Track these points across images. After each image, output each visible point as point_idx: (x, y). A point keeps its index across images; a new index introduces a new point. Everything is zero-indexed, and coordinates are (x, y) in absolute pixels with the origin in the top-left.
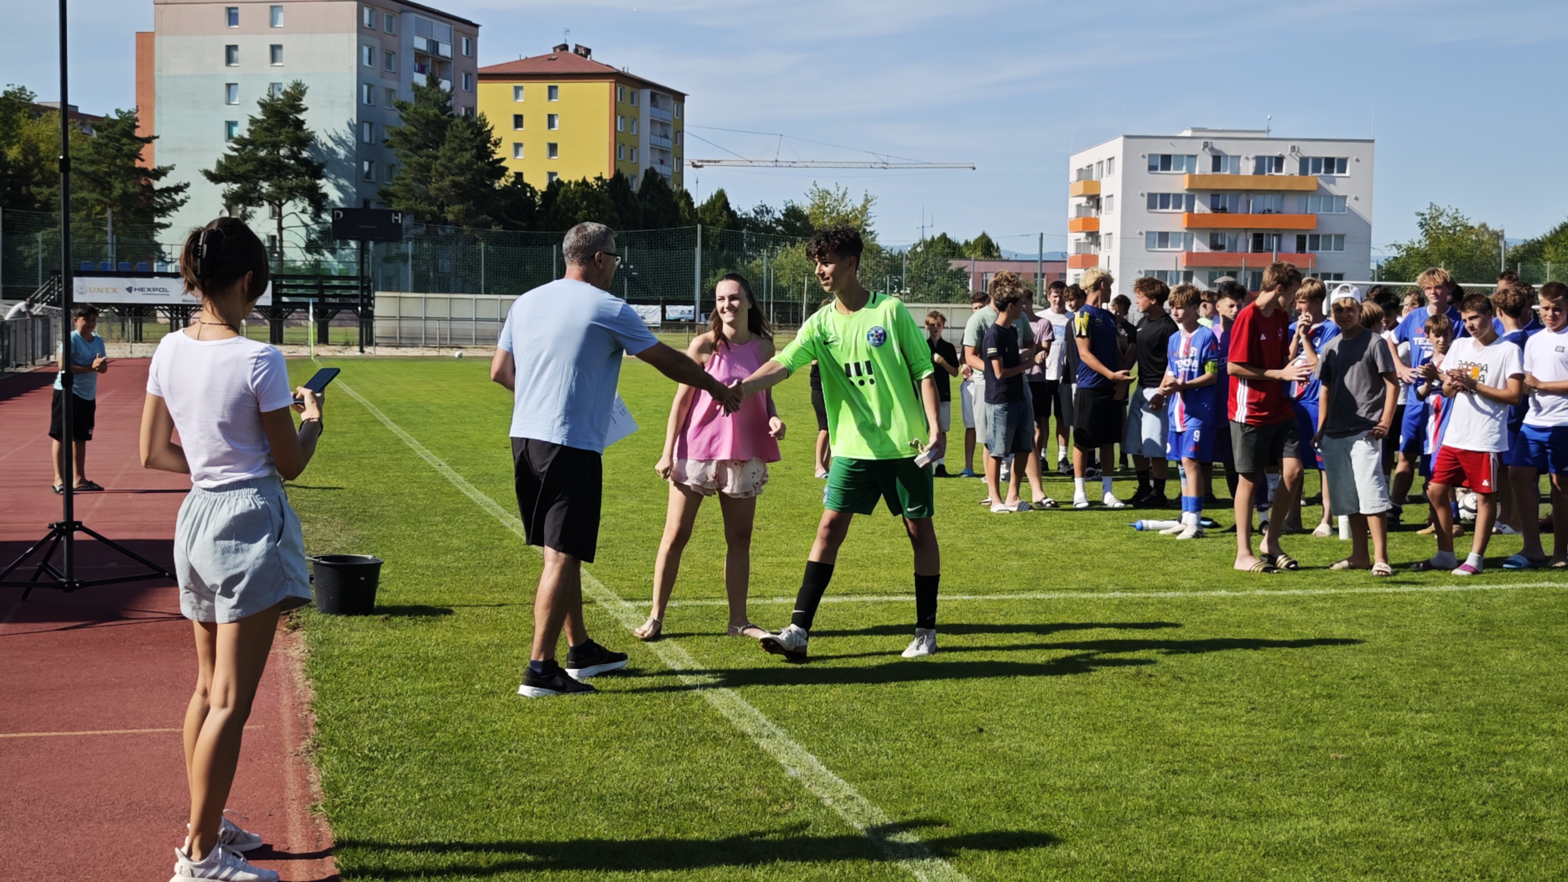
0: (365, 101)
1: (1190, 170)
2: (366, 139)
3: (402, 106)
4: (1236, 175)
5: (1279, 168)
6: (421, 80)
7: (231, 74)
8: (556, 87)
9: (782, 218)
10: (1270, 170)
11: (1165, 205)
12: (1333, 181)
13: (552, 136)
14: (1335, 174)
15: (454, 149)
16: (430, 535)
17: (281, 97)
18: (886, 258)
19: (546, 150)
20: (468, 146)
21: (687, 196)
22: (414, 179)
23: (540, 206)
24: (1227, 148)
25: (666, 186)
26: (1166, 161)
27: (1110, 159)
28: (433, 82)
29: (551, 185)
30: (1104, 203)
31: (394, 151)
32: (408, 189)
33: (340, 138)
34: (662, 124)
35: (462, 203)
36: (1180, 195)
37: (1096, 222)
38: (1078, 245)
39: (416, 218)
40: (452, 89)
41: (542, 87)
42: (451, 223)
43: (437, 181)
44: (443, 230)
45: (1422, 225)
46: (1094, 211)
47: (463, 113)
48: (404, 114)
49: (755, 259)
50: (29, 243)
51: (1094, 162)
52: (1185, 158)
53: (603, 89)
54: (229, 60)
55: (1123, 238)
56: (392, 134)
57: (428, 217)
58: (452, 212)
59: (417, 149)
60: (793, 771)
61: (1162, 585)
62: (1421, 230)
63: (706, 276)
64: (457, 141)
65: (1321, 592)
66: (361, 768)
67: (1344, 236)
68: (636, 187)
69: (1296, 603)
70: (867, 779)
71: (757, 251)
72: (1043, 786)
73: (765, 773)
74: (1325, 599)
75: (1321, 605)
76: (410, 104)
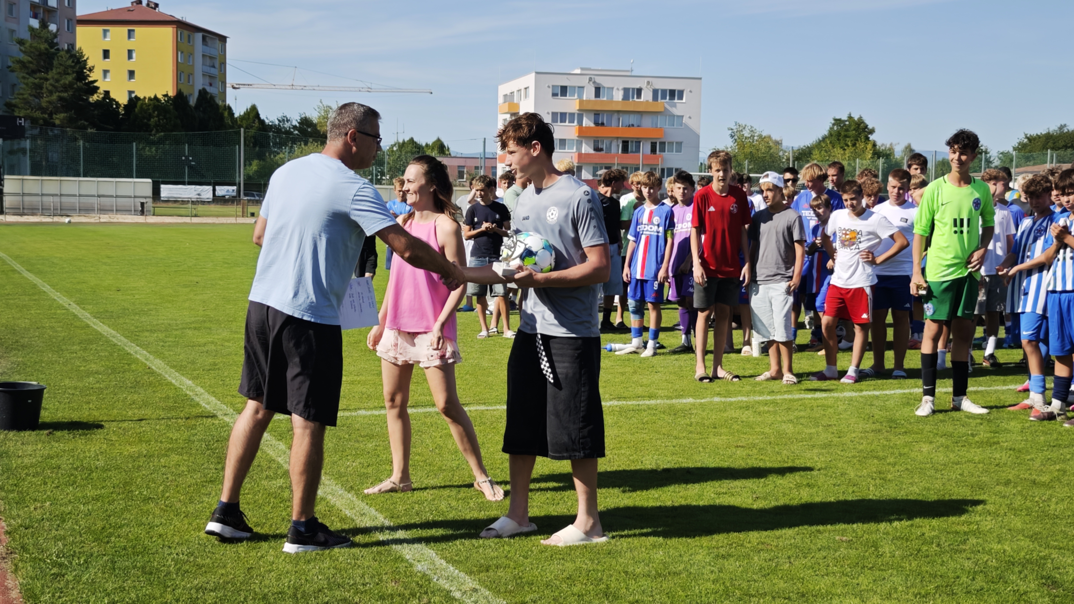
1: (580, 96)
3: (21, 42)
4: (611, 101)
5: (639, 95)
6: (35, 23)
8: (133, 30)
9: (298, 125)
10: (633, 98)
11: (563, 120)
12: (675, 105)
13: (131, 65)
14: (676, 101)
15: (59, 73)
16: (73, 361)
19: (126, 75)
20: (70, 71)
21: (230, 108)
22: (30, 95)
23: (123, 115)
24: (605, 82)
25: (214, 101)
26: (564, 90)
27: (526, 88)
28: (44, 25)
29: (131, 100)
31: (15, 74)
32: (26, 102)
34: (211, 58)
35: (66, 112)
36: (574, 114)
39: (32, 123)
40: (58, 30)
41: (124, 30)
42: (58, 126)
43: (47, 96)
44: (52, 130)
45: (732, 136)
47: (66, 48)
48: (22, 48)
49: (278, 154)
51: (515, 90)
52: (577, 89)
53: (168, 32)
56: (13, 62)
57: (41, 122)
58: (58, 118)
59: (32, 73)
60: (419, 566)
61: (644, 394)
62: (731, 140)
63: (245, 165)
64: (62, 67)
65: (761, 398)
66: (52, 574)
67: (681, 143)
68: (193, 101)
69: (747, 408)
70: (482, 572)
71: (280, 148)
72: (626, 573)
73: (397, 568)
74: (766, 404)
75: (766, 408)
76: (27, 41)
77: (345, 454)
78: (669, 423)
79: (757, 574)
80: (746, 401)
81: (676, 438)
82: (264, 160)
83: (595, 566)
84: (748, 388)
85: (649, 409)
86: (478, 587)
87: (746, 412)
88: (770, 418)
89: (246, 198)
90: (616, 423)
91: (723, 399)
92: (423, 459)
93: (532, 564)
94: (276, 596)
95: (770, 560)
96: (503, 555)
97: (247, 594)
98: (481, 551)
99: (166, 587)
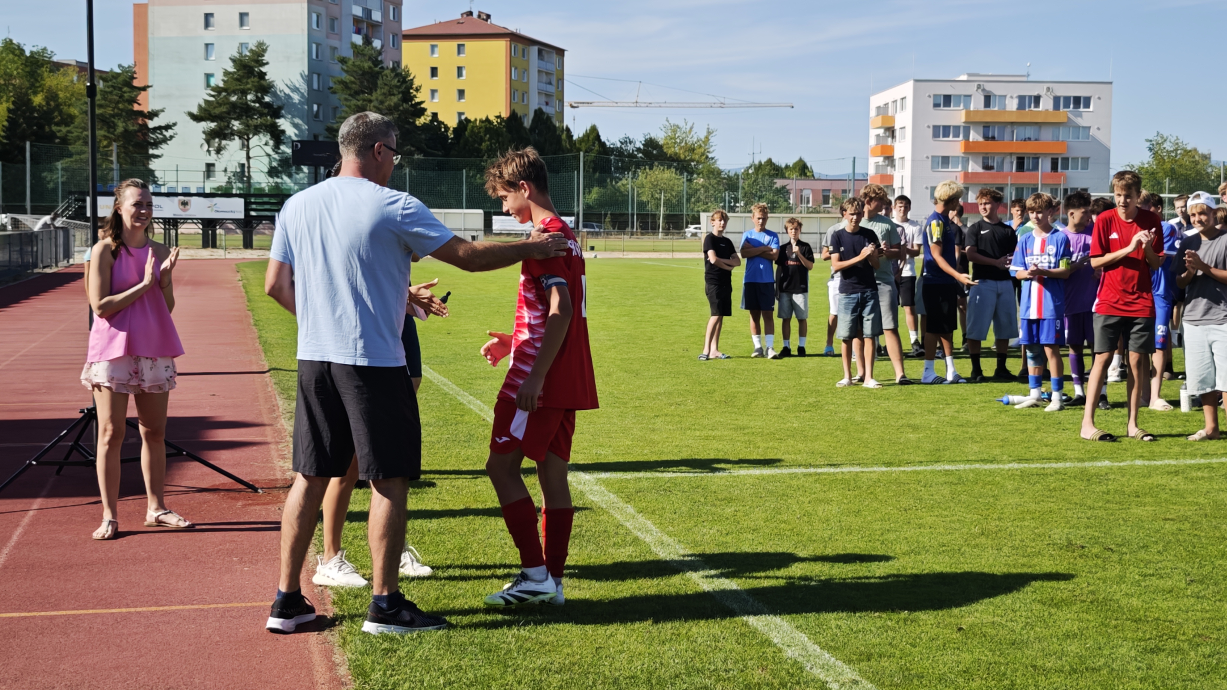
0: (314, 57)
1: (967, 107)
2: (315, 86)
3: (343, 61)
4: (1003, 110)
5: (1037, 104)
6: (358, 40)
7: (209, 36)
8: (463, 45)
9: (642, 147)
10: (1030, 107)
11: (946, 135)
12: (1080, 115)
13: (461, 84)
14: (1082, 109)
15: (384, 94)
17: (248, 54)
18: (724, 178)
19: (456, 95)
20: (395, 92)
21: (568, 130)
23: (452, 139)
24: (996, 89)
25: (551, 122)
26: (947, 100)
27: (902, 99)
28: (368, 41)
29: (460, 122)
30: (897, 133)
31: (337, 96)
33: (295, 86)
34: (547, 74)
36: (959, 127)
37: (892, 148)
38: (877, 166)
40: (382, 46)
41: (453, 45)
45: (1150, 150)
46: (890, 139)
47: (391, 66)
48: (344, 67)
49: (621, 179)
50: (51, 171)
51: (890, 101)
52: (962, 98)
53: (501, 45)
54: (207, 25)
55: (913, 160)
56: (335, 83)
59: (355, 94)
60: (789, 651)
61: (1049, 455)
62: (1149, 154)
63: (584, 193)
64: (386, 87)
65: (1193, 462)
66: (383, 650)
67: (1088, 158)
68: (527, 123)
69: (1177, 473)
70: (863, 660)
71: (623, 173)
72: (1034, 667)
73: (764, 653)
74: (1200, 469)
75: (1200, 474)
76: (349, 59)
77: (701, 520)
78: (1081, 490)
79: (1194, 672)
80: (1175, 466)
81: (1090, 508)
82: (605, 187)
83: (996, 658)
84: (1177, 449)
85: (1056, 473)
86: (858, 678)
87: (1176, 478)
88: (1206, 486)
89: (585, 230)
90: (1018, 489)
91: (1147, 463)
92: (790, 527)
93: (921, 654)
94: (628, 681)
95: (1209, 656)
96: (887, 642)
97: (596, 677)
98: (860, 636)
99: (506, 666)
